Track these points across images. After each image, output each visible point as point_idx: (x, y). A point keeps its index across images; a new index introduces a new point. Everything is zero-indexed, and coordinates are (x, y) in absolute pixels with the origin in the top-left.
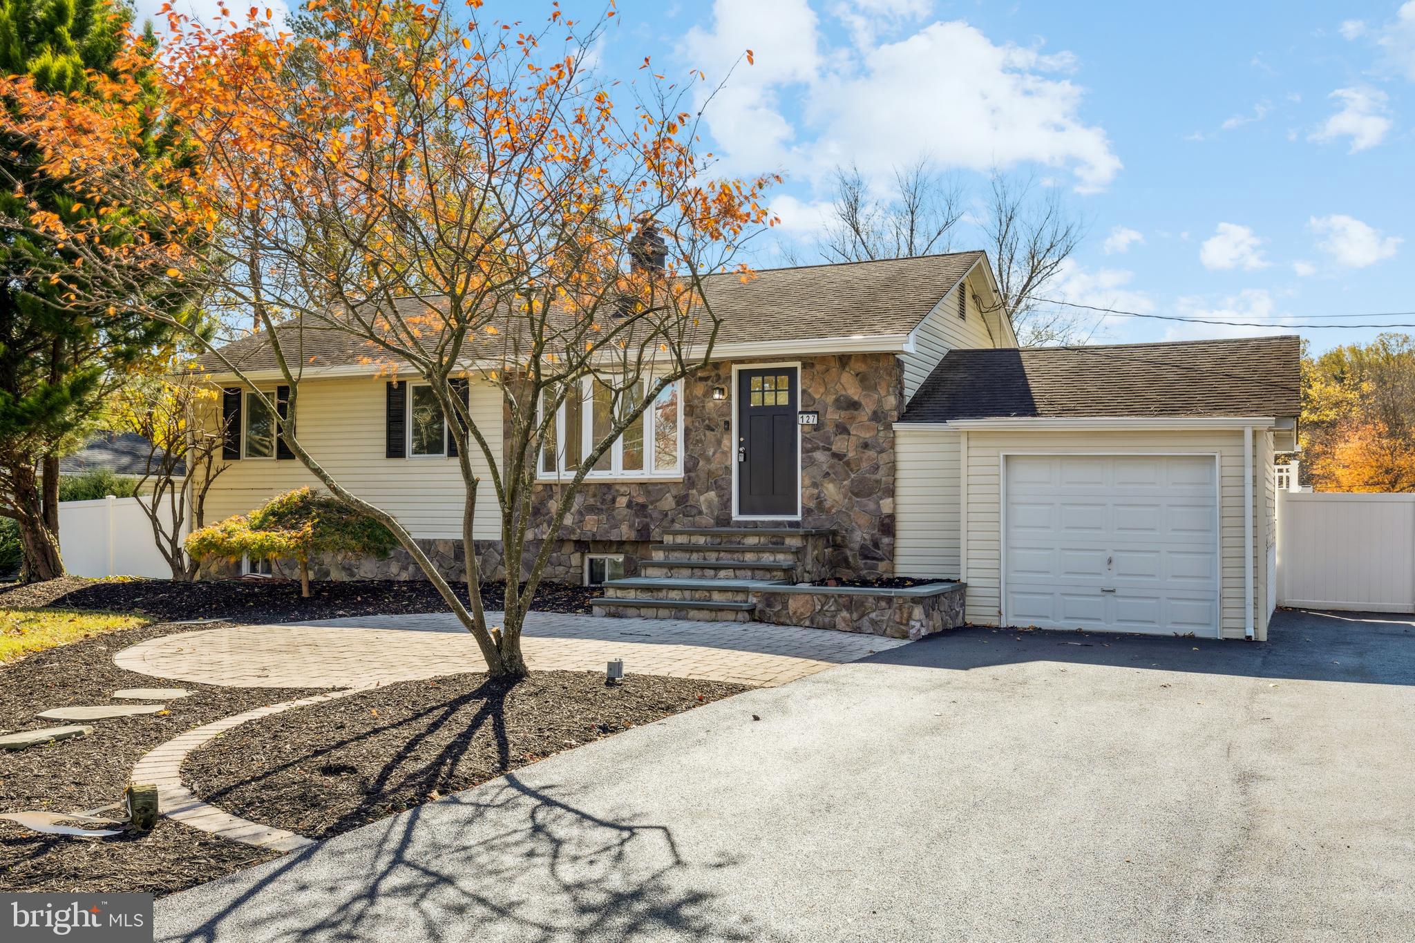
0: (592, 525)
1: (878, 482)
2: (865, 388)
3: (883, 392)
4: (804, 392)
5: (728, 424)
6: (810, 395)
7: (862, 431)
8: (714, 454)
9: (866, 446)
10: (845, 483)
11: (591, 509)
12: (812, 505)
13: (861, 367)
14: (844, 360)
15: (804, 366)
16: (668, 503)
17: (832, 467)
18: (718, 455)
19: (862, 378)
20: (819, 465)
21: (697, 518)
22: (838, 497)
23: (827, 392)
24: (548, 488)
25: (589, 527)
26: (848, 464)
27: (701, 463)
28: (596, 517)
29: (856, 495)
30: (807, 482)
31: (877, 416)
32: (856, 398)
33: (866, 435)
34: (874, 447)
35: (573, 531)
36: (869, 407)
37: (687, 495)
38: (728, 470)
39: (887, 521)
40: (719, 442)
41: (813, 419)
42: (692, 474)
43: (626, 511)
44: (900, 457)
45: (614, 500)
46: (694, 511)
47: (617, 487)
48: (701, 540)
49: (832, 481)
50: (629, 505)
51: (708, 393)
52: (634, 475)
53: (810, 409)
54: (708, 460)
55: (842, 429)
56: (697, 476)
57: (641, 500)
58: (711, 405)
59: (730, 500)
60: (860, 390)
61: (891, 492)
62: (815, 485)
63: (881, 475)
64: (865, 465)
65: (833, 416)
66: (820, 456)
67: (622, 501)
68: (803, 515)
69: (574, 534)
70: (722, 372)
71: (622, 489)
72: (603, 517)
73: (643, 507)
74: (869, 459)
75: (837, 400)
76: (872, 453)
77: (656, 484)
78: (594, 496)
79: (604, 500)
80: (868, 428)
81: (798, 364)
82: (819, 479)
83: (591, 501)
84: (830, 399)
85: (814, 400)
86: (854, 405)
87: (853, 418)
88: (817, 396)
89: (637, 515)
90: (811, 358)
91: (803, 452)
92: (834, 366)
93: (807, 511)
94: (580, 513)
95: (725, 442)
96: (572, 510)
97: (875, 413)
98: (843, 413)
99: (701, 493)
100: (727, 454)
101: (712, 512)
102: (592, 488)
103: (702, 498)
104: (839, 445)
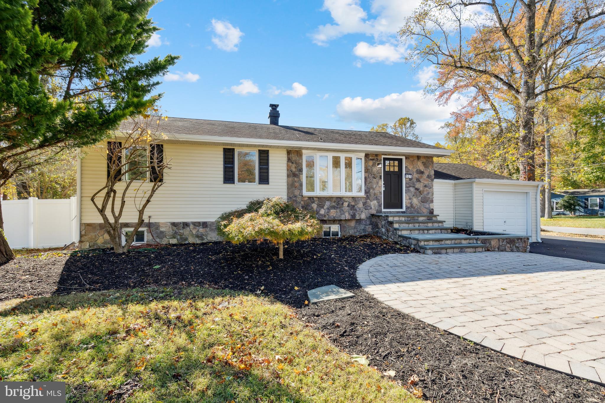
0: (333, 213)
1: (429, 198)
2: (425, 167)
3: (431, 169)
4: (406, 167)
5: (381, 176)
6: (408, 168)
7: (425, 181)
8: (376, 187)
9: (425, 186)
10: (419, 198)
11: (334, 207)
12: (409, 205)
13: (424, 160)
14: (419, 157)
15: (406, 158)
16: (361, 205)
17: (415, 193)
18: (377, 188)
19: (424, 164)
20: (411, 192)
21: (370, 210)
22: (417, 203)
23: (414, 168)
24: (312, 199)
25: (332, 214)
26: (420, 192)
27: (371, 190)
28: (335, 211)
29: (423, 202)
30: (408, 198)
31: (429, 177)
32: (422, 170)
33: (426, 183)
34: (428, 187)
35: (325, 216)
36: (426, 174)
37: (366, 202)
38: (381, 193)
39: (432, 211)
40: (378, 183)
41: (410, 177)
42: (368, 194)
43: (347, 208)
44: (434, 190)
45: (343, 204)
46: (369, 208)
47: (344, 199)
48: (403, 219)
49: (415, 198)
50: (348, 206)
51: (374, 165)
52: (349, 194)
53: (408, 173)
54: (374, 189)
55: (418, 180)
56: (370, 195)
57: (353, 204)
58: (375, 169)
59: (381, 204)
60: (423, 168)
61: (432, 201)
62: (410, 199)
63: (430, 196)
64: (425, 193)
65: (416, 176)
66: (412, 189)
67: (346, 204)
68: (406, 209)
69: (325, 217)
70: (379, 158)
71: (347, 199)
72: (338, 210)
73: (354, 206)
74: (427, 190)
75: (417, 171)
76: (427, 188)
77: (358, 198)
78: (335, 202)
79: (339, 204)
80: (427, 181)
81: (404, 158)
82: (411, 197)
83: (334, 204)
84: (415, 170)
85: (409, 170)
86: (422, 173)
87: (422, 177)
88: (410, 169)
89: (351, 210)
90: (409, 156)
91: (406, 187)
92: (416, 159)
93: (407, 208)
94: (328, 209)
95: (380, 183)
96: (325, 208)
97: (428, 176)
98: (419, 175)
99: (371, 201)
100: (380, 187)
101: (375, 208)
102: (334, 199)
103: (372, 203)
104: (418, 185)
